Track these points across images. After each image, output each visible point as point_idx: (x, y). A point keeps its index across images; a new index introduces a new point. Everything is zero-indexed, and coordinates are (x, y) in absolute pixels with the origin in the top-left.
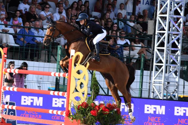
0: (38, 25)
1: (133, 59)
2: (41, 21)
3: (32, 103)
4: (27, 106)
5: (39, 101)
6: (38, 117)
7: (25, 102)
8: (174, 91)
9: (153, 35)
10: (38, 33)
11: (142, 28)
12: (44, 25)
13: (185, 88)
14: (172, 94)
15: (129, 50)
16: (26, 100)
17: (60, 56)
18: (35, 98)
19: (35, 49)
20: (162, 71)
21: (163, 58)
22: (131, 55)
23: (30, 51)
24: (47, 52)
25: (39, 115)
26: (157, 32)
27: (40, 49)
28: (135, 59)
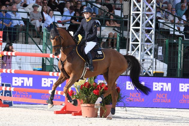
0: (15, 9)
1: (103, 39)
2: (16, 4)
3: (23, 84)
4: (18, 86)
5: (29, 82)
6: (29, 97)
7: (16, 83)
8: (149, 68)
9: (129, 16)
10: (15, 16)
11: (108, 9)
12: (19, 8)
13: (157, 64)
14: (147, 70)
15: (100, 30)
16: (17, 81)
17: (45, 38)
18: (26, 79)
19: (12, 31)
20: (138, 50)
21: (139, 36)
22: (101, 35)
23: (8, 33)
24: (24, 34)
25: (30, 95)
26: (132, 12)
27: (17, 31)
28: (105, 38)
